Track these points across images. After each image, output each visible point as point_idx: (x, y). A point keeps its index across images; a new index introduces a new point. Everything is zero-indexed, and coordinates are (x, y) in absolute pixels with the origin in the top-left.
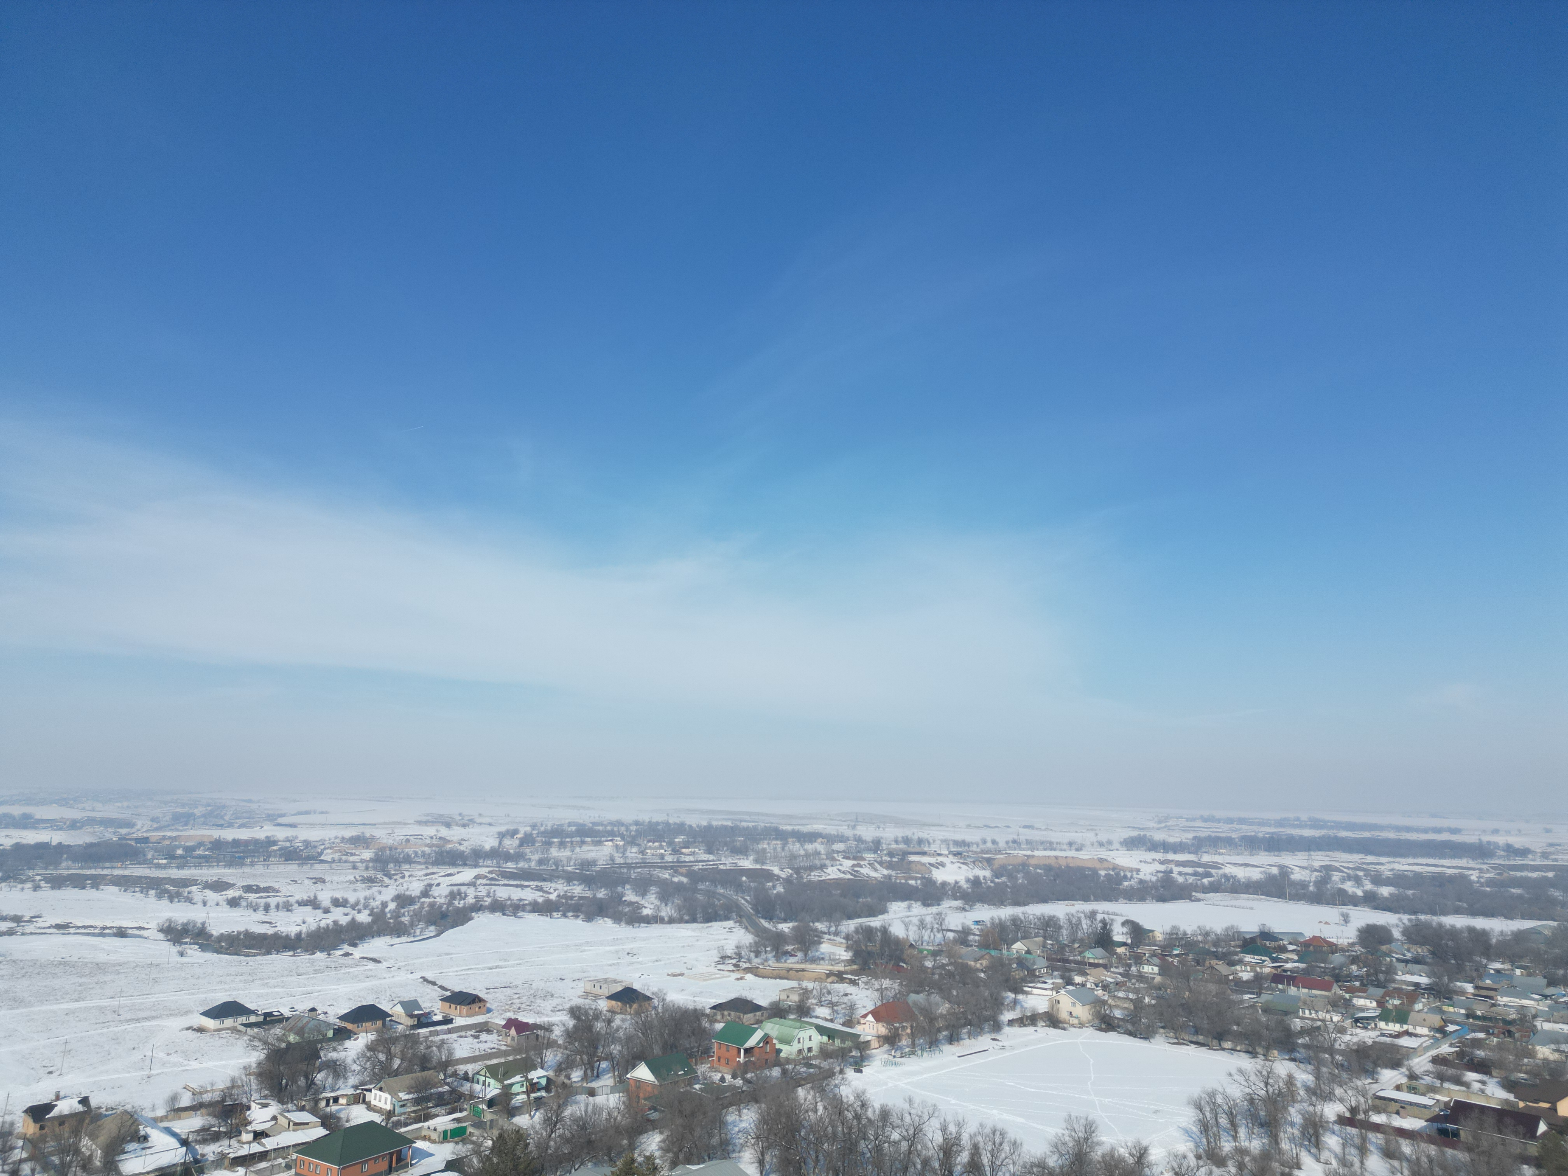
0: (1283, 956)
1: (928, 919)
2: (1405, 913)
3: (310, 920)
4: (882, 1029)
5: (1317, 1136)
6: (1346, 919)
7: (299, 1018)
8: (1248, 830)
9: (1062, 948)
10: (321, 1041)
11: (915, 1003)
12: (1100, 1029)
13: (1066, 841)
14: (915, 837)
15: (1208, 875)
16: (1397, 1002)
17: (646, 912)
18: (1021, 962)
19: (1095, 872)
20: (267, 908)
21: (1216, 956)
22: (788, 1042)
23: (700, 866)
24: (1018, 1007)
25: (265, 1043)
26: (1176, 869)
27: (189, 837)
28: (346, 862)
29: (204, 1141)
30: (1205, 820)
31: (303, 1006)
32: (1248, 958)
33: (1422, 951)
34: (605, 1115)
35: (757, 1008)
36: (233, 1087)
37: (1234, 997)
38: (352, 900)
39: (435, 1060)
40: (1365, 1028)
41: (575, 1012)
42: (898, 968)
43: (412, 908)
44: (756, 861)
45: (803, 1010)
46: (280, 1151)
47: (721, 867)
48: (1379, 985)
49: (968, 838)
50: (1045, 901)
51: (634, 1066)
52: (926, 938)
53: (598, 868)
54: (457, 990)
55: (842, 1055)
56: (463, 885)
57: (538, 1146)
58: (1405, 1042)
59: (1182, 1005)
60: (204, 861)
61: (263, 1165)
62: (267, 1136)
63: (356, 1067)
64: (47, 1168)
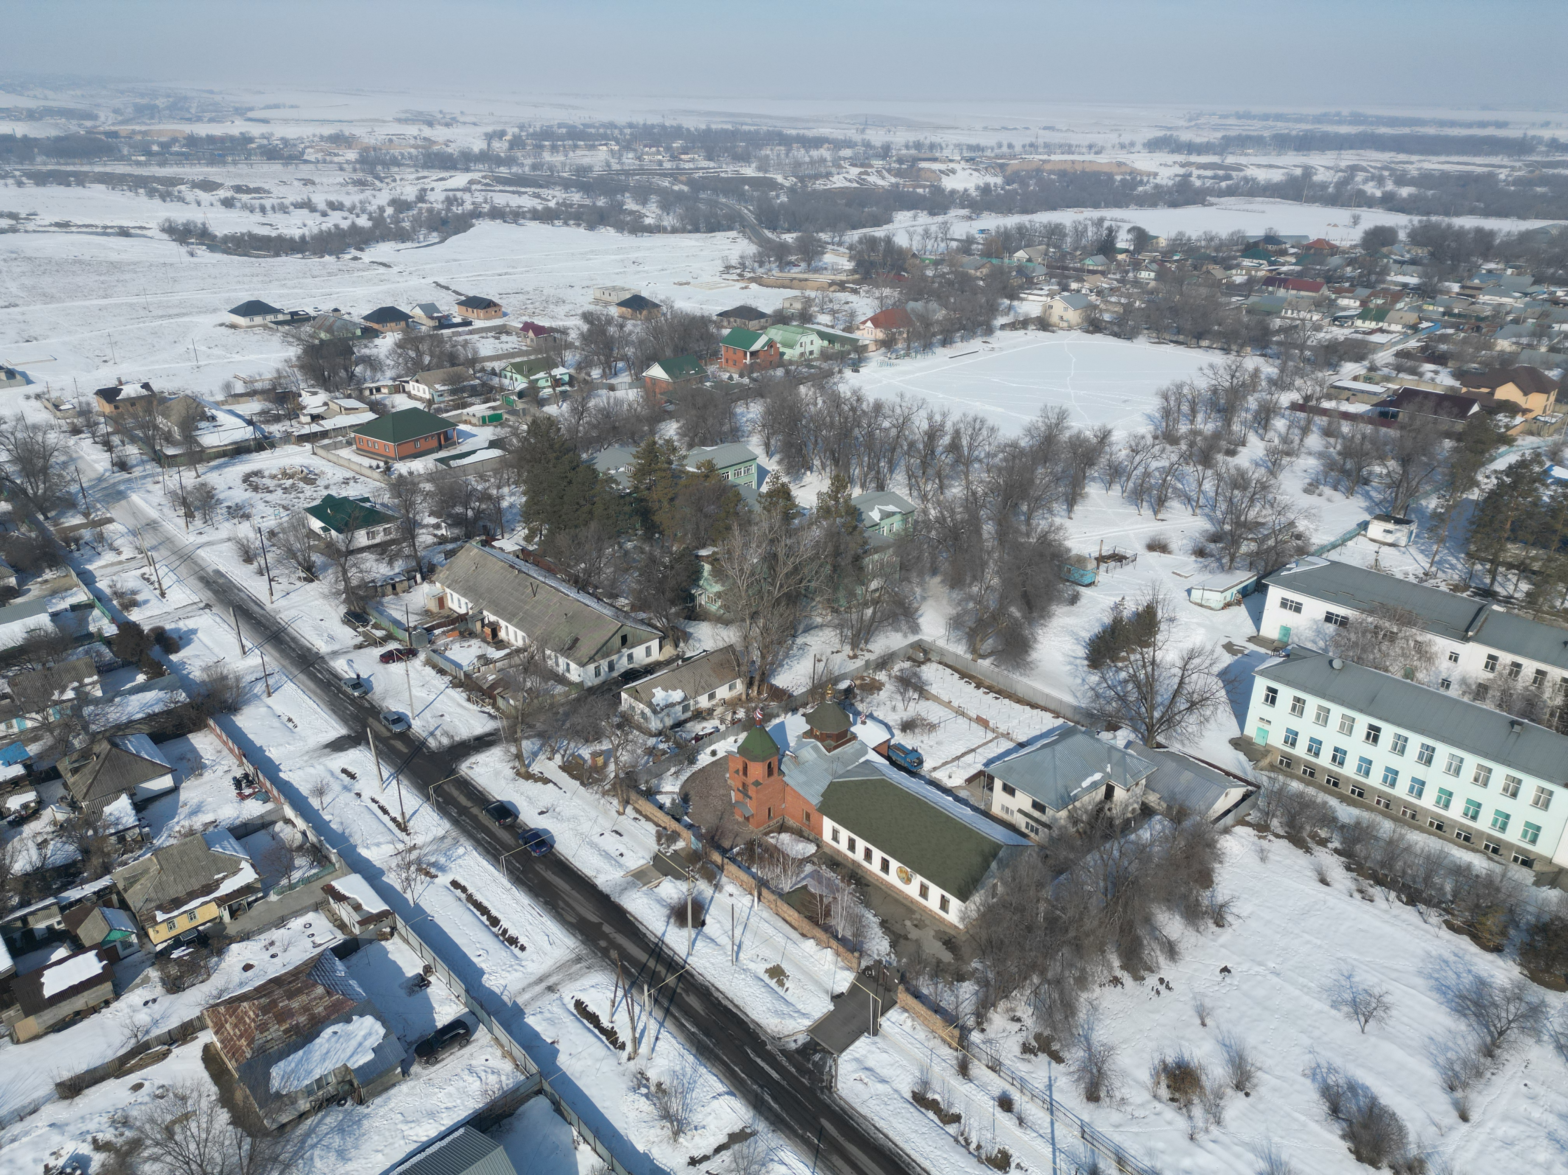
0: (1282, 259)
1: (933, 229)
2: (1418, 214)
3: (310, 223)
4: (880, 334)
5: (1267, 420)
6: (1356, 220)
7: (325, 317)
8: (1282, 127)
9: (1064, 255)
10: (352, 339)
11: (913, 310)
12: (1088, 332)
13: (1087, 143)
14: (928, 142)
15: (1228, 177)
16: (1380, 302)
17: (648, 221)
18: (1021, 270)
19: (1110, 177)
20: (263, 209)
21: (1215, 261)
22: (791, 347)
23: (701, 173)
24: (1012, 313)
25: (299, 339)
26: (1196, 172)
27: (160, 133)
28: (331, 162)
29: (267, 422)
30: (1239, 116)
31: (326, 307)
32: (1247, 262)
33: (1421, 252)
34: (625, 406)
35: (762, 315)
36: (280, 377)
37: (1223, 300)
38: (347, 203)
39: (462, 358)
40: (1341, 326)
41: (587, 317)
42: (899, 277)
43: (411, 213)
44: (759, 169)
45: (805, 317)
46: (338, 431)
47: (723, 175)
48: (1369, 285)
49: (983, 142)
50: (1054, 209)
51: (648, 367)
52: (929, 247)
53: (594, 175)
54: (471, 294)
55: (841, 357)
56: (458, 190)
57: (569, 430)
58: (1377, 338)
59: (1170, 308)
60: (184, 158)
61: (326, 441)
62: (323, 418)
63: (388, 362)
64: (133, 440)
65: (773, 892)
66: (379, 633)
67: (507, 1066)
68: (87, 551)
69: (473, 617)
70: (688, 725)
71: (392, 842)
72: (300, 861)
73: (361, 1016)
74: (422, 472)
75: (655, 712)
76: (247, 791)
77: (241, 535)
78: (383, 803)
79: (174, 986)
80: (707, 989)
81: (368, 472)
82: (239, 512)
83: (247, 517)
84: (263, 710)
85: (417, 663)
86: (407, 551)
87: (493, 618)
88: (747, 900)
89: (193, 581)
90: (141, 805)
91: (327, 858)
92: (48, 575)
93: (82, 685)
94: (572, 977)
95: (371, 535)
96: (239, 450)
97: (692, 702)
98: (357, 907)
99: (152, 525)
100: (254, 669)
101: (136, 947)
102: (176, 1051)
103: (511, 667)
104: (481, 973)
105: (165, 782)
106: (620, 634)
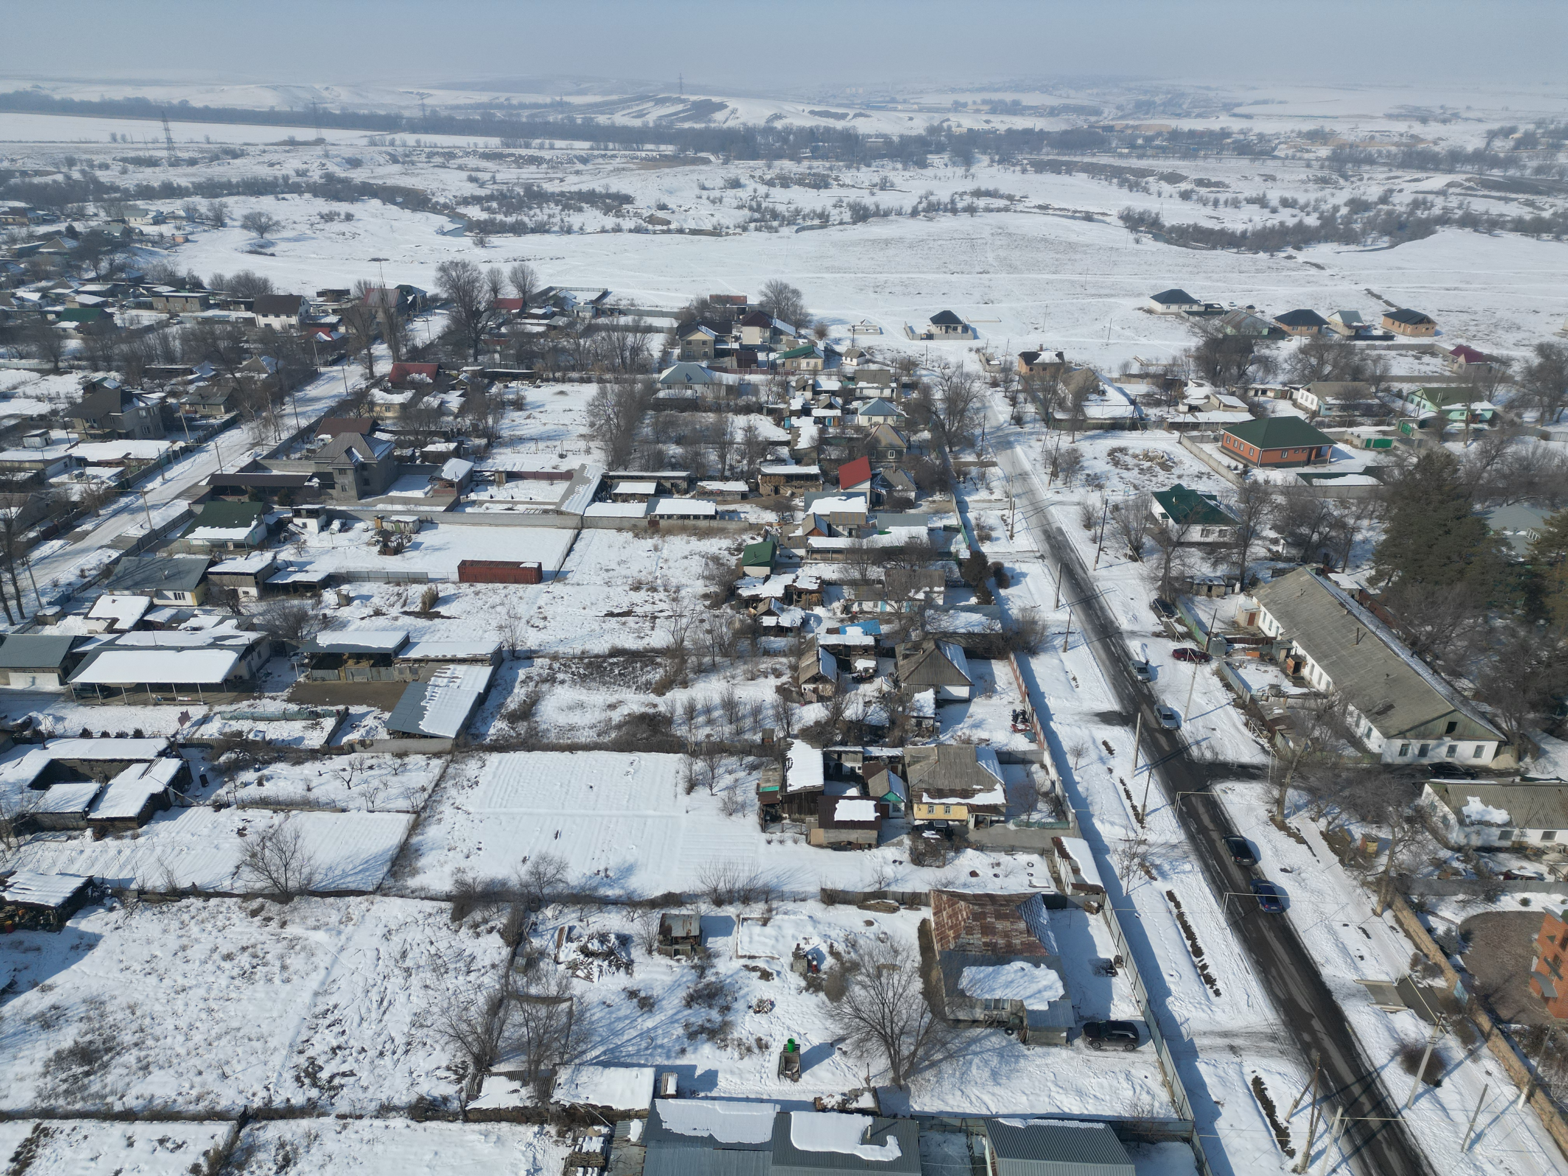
3: (1256, 218)
7: (1237, 313)
10: (1256, 337)
20: (1216, 203)
25: (1205, 331)
27: (1149, 127)
28: (1300, 159)
29: (1148, 405)
31: (1242, 303)
34: (1556, 461)
36: (1174, 365)
38: (1302, 201)
39: (1368, 373)
41: (1543, 350)
43: (1366, 215)
46: (1210, 425)
56: (1431, 193)
57: (1469, 474)
60: (1163, 152)
61: (1195, 433)
62: (1200, 410)
63: (1286, 366)
64: (1034, 400)
65: (1552, 1102)
66: (1180, 629)
67: (1164, 1096)
68: (969, 485)
69: (1279, 643)
70: (1502, 856)
71: (1126, 828)
72: (1042, 806)
73: (1049, 967)
74: (1279, 483)
75: (1461, 822)
76: (1020, 726)
77: (1089, 502)
78: (1129, 787)
79: (918, 859)
80: (1417, 1157)
81: (1224, 471)
82: (1095, 482)
83: (1100, 487)
84: (1056, 661)
85: (1207, 669)
86: (1235, 558)
87: (1301, 651)
88: (1509, 1091)
89: (1038, 532)
90: (941, 703)
91: (1065, 814)
92: (937, 497)
93: (931, 592)
94: (1260, 1052)
95: (1205, 533)
96: (1115, 426)
97: (1516, 831)
98: (1076, 871)
99: (1023, 476)
100: (1059, 623)
101: (902, 814)
102: (903, 912)
103: (1303, 708)
104: (1168, 993)
105: (962, 692)
106: (1449, 719)
